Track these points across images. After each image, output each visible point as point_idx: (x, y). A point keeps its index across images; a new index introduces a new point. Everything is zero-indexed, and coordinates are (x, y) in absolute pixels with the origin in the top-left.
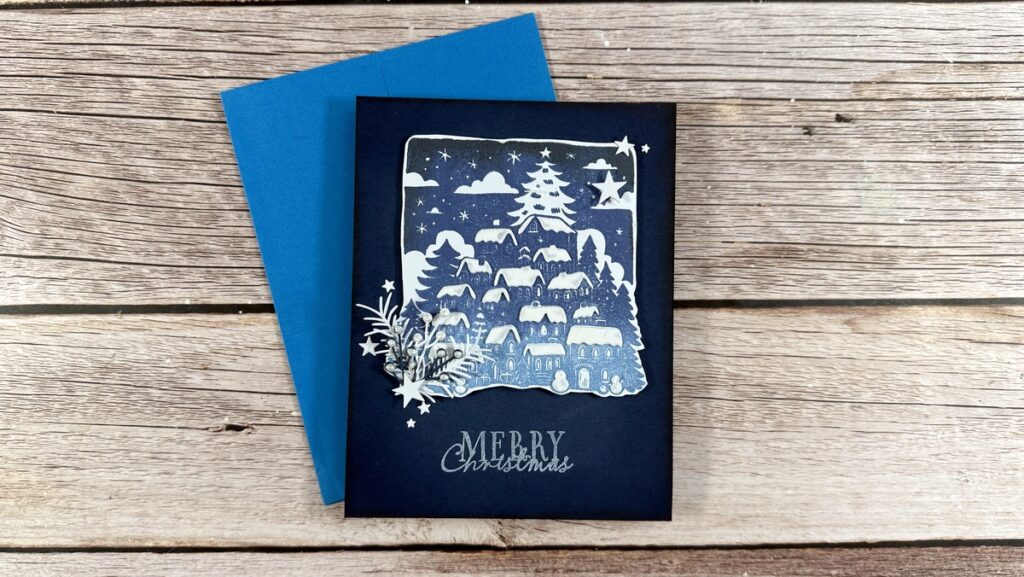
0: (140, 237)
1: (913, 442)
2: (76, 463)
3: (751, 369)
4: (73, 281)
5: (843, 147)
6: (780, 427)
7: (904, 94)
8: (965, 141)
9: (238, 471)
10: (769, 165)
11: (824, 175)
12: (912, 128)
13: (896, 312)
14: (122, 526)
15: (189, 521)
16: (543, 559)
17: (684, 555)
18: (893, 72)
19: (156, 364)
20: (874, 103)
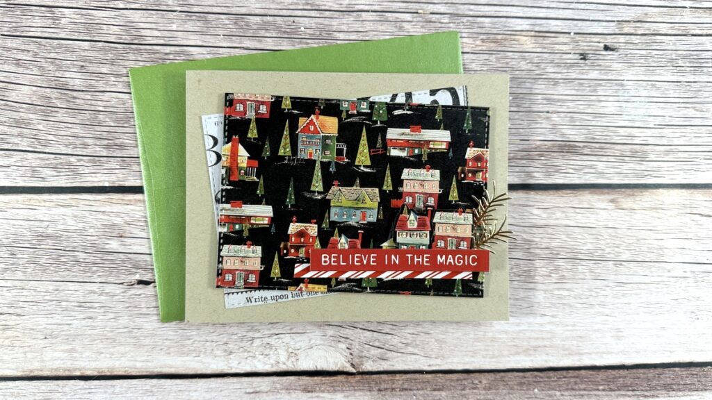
0: (69, 133)
1: (659, 290)
2: (18, 311)
3: (541, 236)
4: (15, 168)
5: (608, 70)
6: (562, 280)
7: (654, 30)
8: (698, 67)
9: (147, 316)
10: (555, 82)
11: (595, 90)
12: (659, 56)
13: (647, 193)
14: (56, 360)
15: (108, 356)
16: (384, 381)
17: (491, 376)
18: (646, 14)
19: (82, 233)
20: (632, 37)
